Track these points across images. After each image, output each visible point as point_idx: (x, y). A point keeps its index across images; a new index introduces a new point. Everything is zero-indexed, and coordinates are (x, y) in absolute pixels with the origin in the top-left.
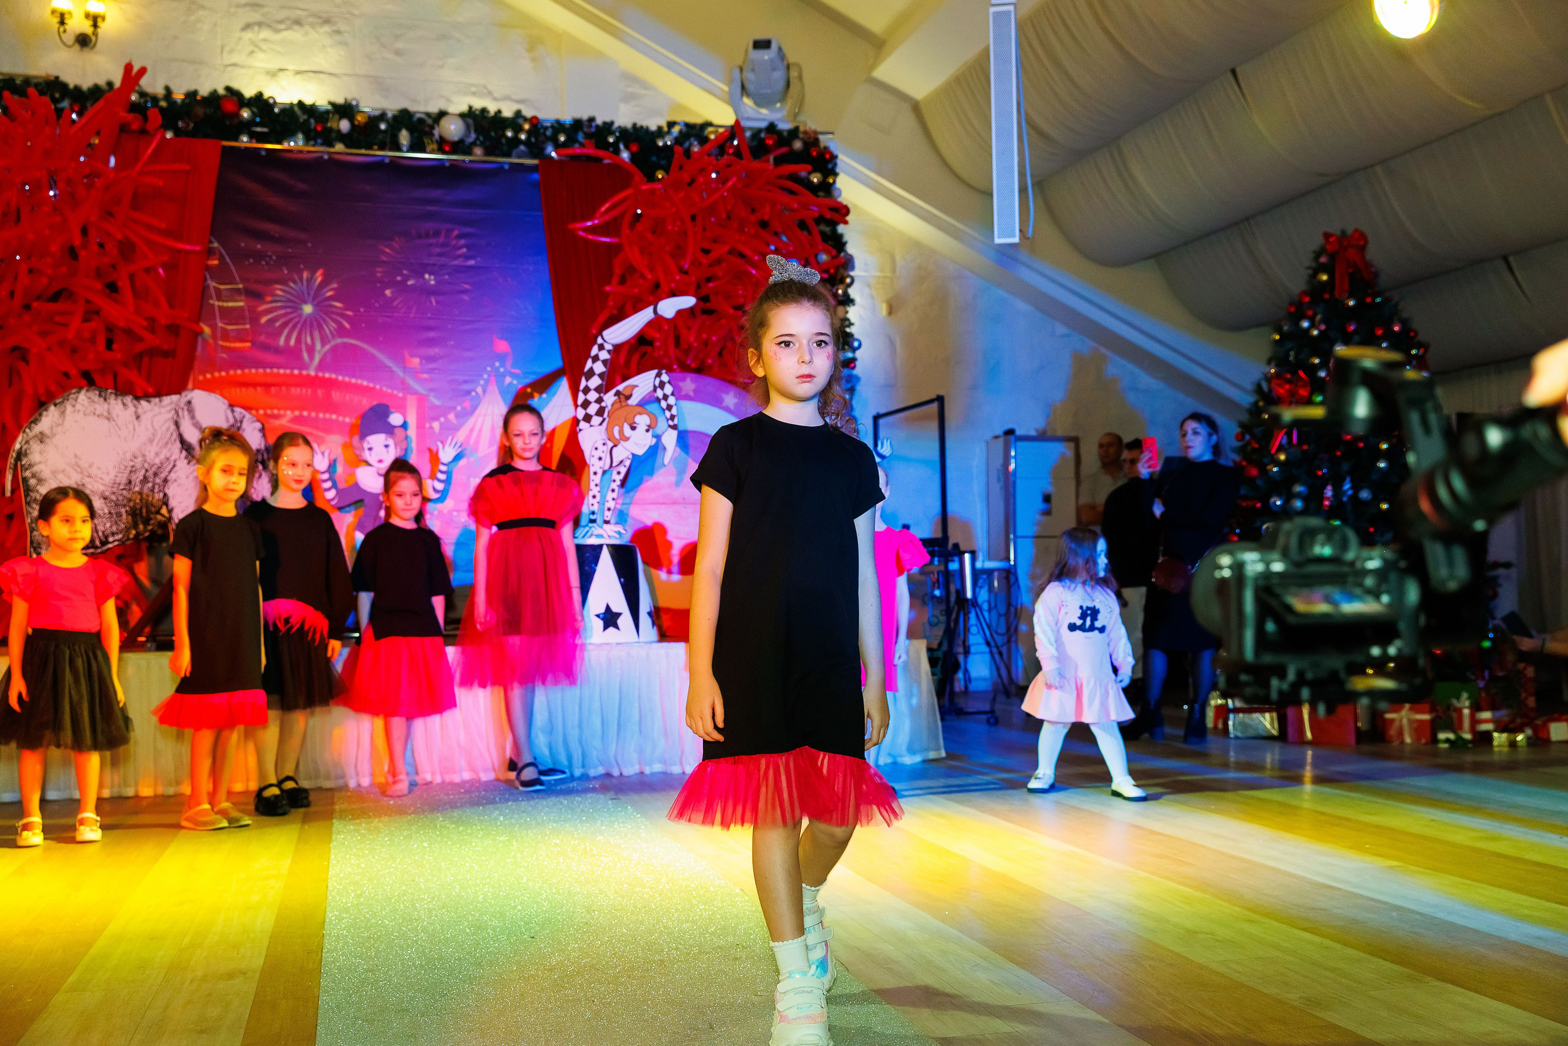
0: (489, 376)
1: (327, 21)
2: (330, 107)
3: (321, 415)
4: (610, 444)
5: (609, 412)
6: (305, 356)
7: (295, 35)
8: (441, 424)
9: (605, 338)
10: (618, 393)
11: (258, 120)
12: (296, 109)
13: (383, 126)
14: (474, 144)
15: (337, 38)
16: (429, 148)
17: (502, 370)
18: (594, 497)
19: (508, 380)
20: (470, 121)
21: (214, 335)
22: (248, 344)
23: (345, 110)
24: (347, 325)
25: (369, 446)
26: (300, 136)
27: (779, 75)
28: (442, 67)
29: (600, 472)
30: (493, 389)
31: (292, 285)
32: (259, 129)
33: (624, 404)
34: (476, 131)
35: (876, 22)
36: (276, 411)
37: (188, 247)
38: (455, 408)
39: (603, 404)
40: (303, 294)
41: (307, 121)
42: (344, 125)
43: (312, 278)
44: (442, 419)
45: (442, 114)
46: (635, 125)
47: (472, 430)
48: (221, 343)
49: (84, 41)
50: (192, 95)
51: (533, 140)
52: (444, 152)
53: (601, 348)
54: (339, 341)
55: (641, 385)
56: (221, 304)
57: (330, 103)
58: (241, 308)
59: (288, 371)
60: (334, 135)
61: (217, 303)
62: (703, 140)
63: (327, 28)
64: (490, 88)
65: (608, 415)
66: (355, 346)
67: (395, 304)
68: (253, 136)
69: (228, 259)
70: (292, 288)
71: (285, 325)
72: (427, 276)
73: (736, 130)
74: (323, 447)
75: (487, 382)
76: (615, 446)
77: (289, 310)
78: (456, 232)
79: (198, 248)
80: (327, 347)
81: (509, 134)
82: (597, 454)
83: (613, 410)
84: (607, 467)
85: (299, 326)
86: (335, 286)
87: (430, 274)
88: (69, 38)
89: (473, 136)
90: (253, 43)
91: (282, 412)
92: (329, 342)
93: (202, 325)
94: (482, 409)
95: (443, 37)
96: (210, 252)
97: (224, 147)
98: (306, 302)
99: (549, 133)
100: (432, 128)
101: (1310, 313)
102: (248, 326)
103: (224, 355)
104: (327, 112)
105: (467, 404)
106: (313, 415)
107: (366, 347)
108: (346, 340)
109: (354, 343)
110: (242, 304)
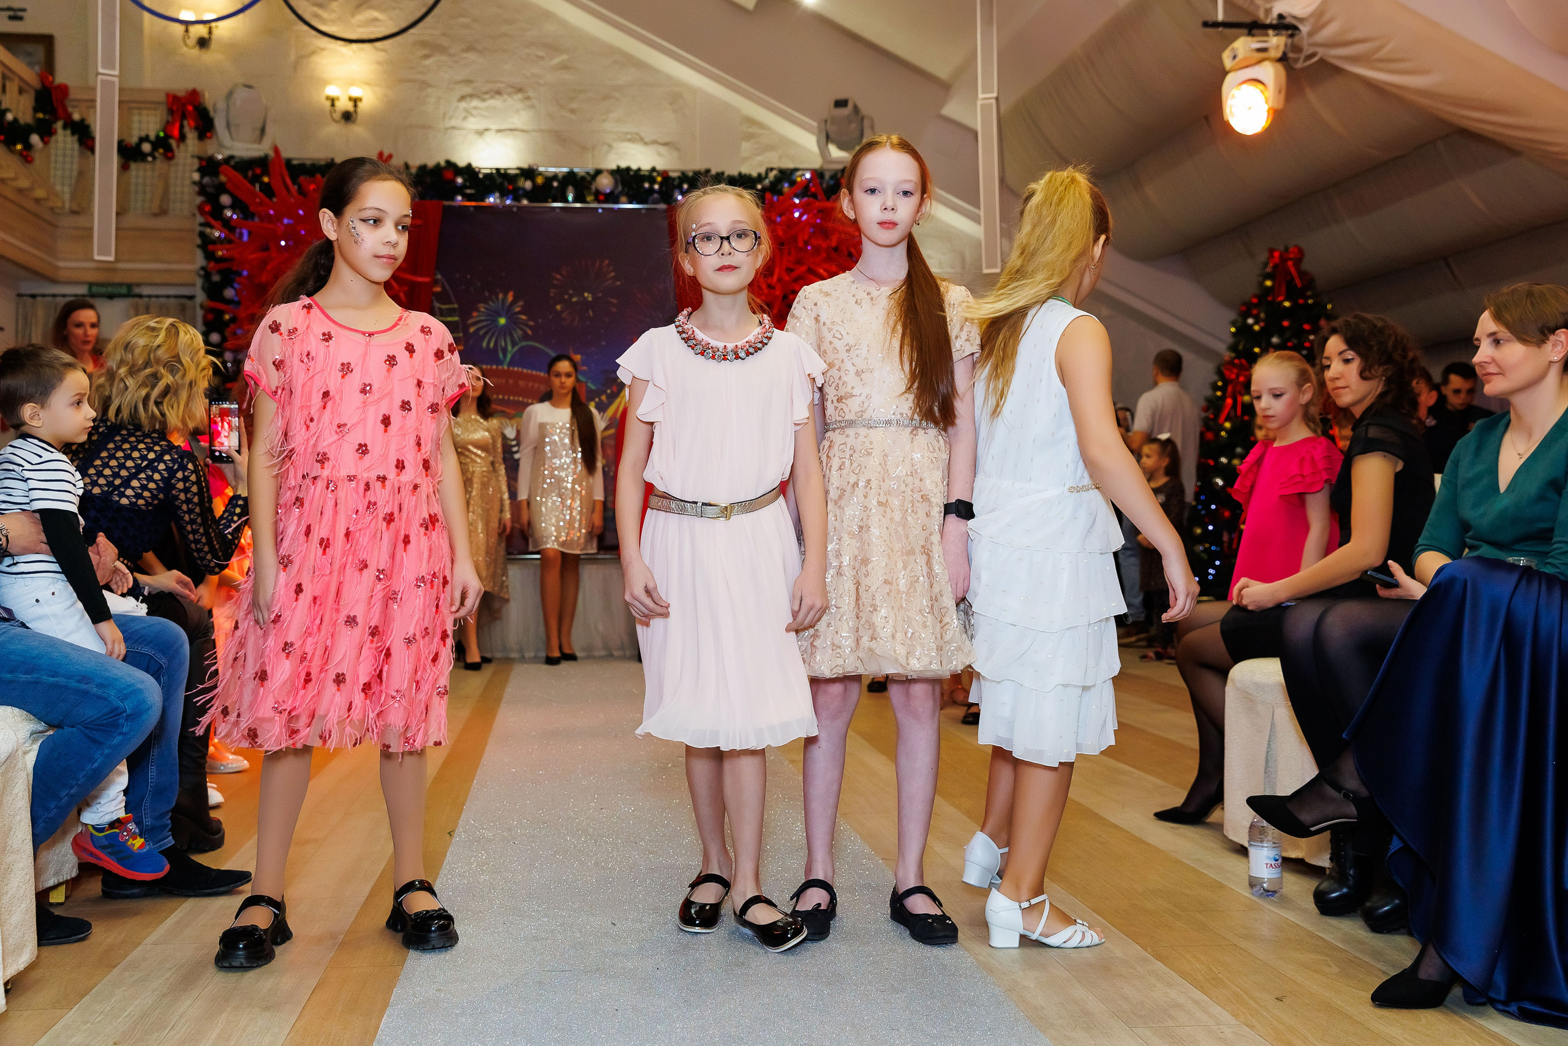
1: (520, 90)
2: (517, 172)
3: (512, 398)
6: (501, 355)
7: (496, 102)
11: (468, 184)
12: (496, 176)
13: (555, 184)
14: (621, 193)
15: (528, 103)
16: (590, 198)
20: (618, 177)
23: (529, 173)
24: (529, 332)
26: (497, 194)
27: (853, 126)
28: (605, 121)
31: (491, 303)
32: (469, 191)
34: (623, 185)
35: (942, 71)
37: (420, 279)
38: (606, 391)
40: (499, 309)
41: (502, 184)
42: (528, 185)
43: (505, 299)
44: (597, 400)
45: (598, 172)
46: (740, 174)
49: (347, 117)
50: (423, 168)
51: (664, 189)
52: (599, 202)
54: (524, 343)
57: (518, 168)
58: (456, 322)
60: (521, 192)
62: (793, 183)
63: (520, 96)
64: (642, 134)
66: (534, 347)
67: (564, 315)
68: (464, 196)
69: (447, 287)
70: (492, 306)
71: (486, 333)
72: (586, 294)
73: (818, 174)
77: (489, 322)
78: (607, 262)
79: (427, 280)
80: (517, 348)
81: (647, 185)
85: (496, 335)
86: (521, 303)
87: (589, 293)
88: (337, 116)
89: (620, 188)
90: (466, 110)
92: (518, 345)
95: (606, 97)
96: (435, 282)
97: (444, 207)
98: (501, 316)
99: (676, 183)
100: (590, 183)
101: (1255, 312)
102: (462, 334)
104: (516, 176)
105: (615, 388)
106: (506, 397)
107: (542, 347)
108: (530, 343)
109: (535, 345)
110: (457, 319)
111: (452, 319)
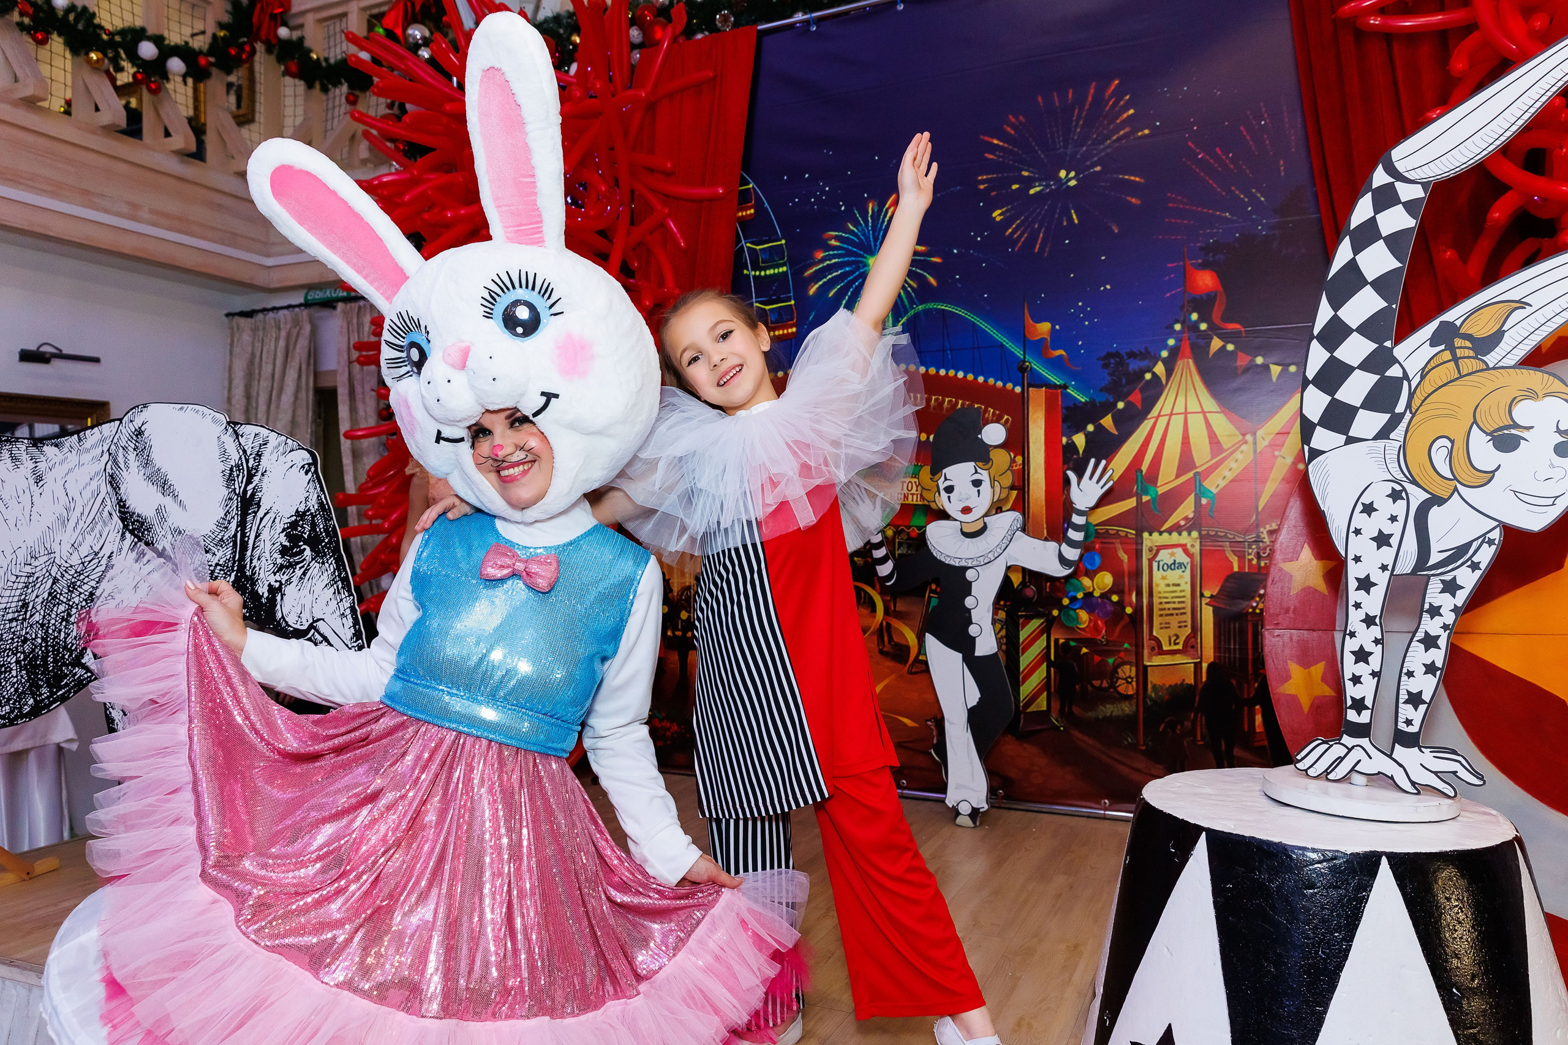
0: (1179, 340)
4: (1418, 496)
5: (1411, 395)
8: (1088, 436)
9: (1400, 167)
10: (1446, 336)
17: (1203, 326)
18: (1362, 656)
19: (1216, 343)
22: (794, 330)
24: (931, 280)
25: (948, 483)
29: (1381, 580)
30: (1186, 367)
31: (851, 227)
33: (1467, 366)
38: (1115, 406)
39: (1394, 371)
40: (867, 238)
43: (880, 211)
44: (1090, 428)
47: (1145, 446)
53: (1385, 199)
54: (921, 308)
55: (1535, 301)
56: (758, 273)
58: (783, 275)
61: (753, 273)
65: (1409, 406)
67: (1008, 231)
69: (766, 205)
70: (852, 233)
72: (1063, 174)
75: (1175, 352)
76: (1437, 500)
78: (1115, 83)
80: (904, 320)
82: (1371, 525)
83: (1427, 387)
84: (1406, 565)
87: (1069, 168)
92: (906, 312)
94: (1164, 404)
96: (744, 198)
97: (759, 31)
98: (869, 252)
102: (793, 302)
105: (1136, 397)
107: (961, 312)
108: (931, 306)
109: (943, 310)
110: (785, 269)
111: (776, 271)
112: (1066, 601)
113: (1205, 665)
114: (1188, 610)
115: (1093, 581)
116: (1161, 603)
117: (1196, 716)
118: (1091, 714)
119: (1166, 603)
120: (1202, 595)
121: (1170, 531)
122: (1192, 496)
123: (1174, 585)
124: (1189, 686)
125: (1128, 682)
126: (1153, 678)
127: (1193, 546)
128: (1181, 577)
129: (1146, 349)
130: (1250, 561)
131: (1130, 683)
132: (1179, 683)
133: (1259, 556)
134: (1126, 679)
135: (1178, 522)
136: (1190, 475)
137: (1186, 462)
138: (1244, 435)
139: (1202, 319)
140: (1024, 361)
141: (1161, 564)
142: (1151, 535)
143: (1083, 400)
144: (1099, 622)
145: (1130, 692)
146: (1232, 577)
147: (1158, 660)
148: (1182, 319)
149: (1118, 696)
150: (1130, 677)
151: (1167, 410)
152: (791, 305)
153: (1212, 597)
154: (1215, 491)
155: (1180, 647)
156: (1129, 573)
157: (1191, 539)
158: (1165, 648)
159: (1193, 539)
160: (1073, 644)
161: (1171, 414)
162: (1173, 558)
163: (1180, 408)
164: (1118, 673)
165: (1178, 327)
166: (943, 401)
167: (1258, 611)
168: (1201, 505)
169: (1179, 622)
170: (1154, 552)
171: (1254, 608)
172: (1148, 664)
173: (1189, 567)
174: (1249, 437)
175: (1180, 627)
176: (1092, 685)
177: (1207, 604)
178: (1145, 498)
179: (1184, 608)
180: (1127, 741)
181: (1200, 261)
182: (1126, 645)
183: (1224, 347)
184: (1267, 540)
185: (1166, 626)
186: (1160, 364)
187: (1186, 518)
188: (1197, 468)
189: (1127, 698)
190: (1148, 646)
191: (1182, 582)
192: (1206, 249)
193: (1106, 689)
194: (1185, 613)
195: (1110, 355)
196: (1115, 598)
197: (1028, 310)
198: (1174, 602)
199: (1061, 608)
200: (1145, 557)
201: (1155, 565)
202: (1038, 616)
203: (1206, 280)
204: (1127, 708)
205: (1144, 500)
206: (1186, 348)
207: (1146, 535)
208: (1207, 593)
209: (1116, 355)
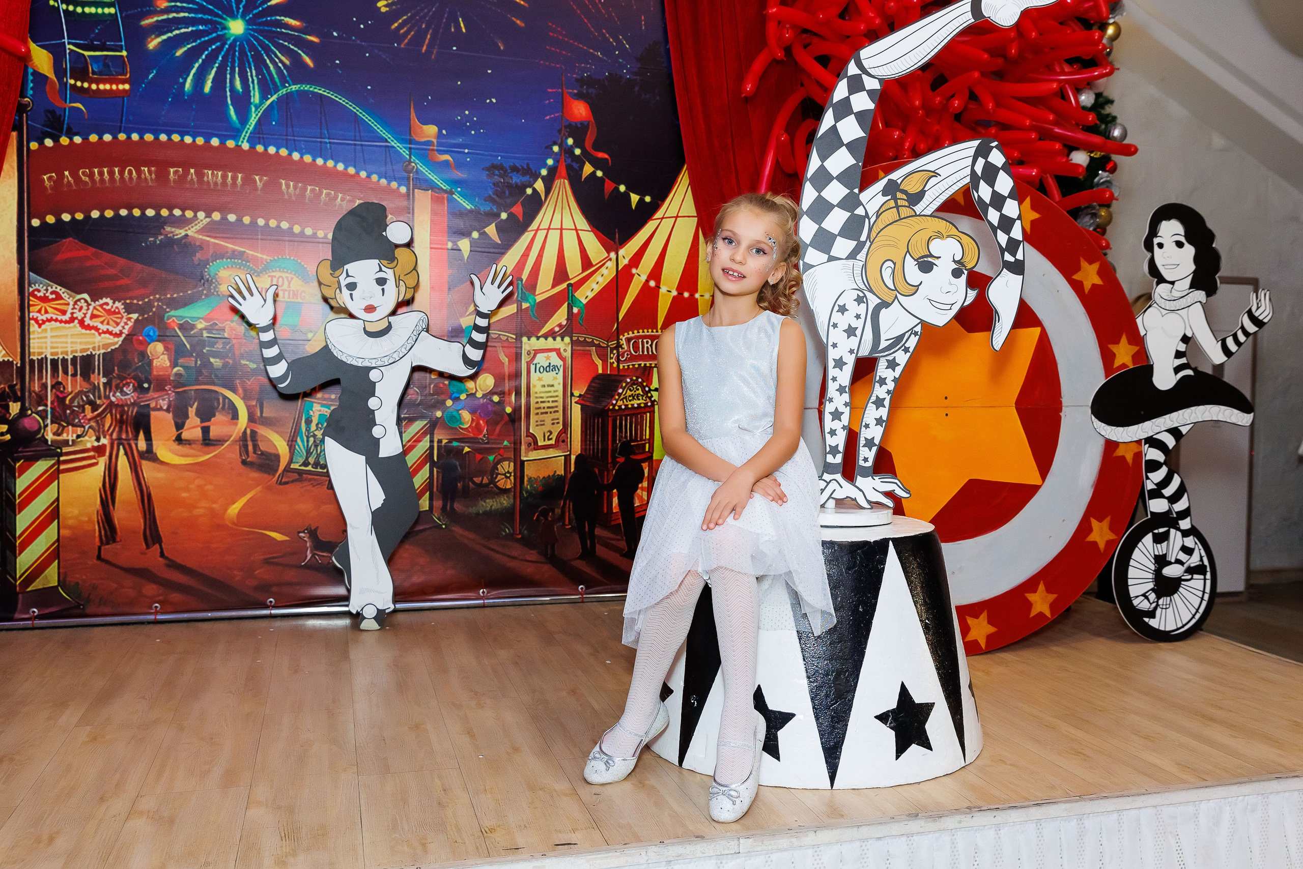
0: (556, 161)
3: (261, 222)
4: (873, 301)
8: (473, 243)
10: (892, 189)
17: (578, 152)
18: (837, 415)
19: (588, 169)
21: (59, 70)
22: (127, 87)
25: (349, 280)
29: (849, 361)
30: (563, 186)
33: (904, 212)
36: (177, 212)
38: (498, 215)
44: (475, 235)
47: (525, 255)
48: (72, 82)
54: (294, 88)
55: (943, 173)
56: (71, 8)
58: (111, 19)
59: (200, 141)
61: (64, 7)
74: (264, 282)
75: (553, 171)
80: (275, 97)
82: (844, 321)
83: (880, 224)
84: (865, 350)
91: (189, 214)
92: (277, 90)
93: (33, 46)
94: (543, 219)
102: (124, 53)
103: (79, 105)
105: (518, 210)
106: (247, 220)
107: (343, 101)
108: (307, 88)
109: (321, 94)
110: (112, 10)
111: (100, 11)
112: (449, 403)
113: (573, 457)
114: (561, 409)
115: (475, 383)
116: (537, 402)
117: (565, 504)
118: (473, 510)
119: (542, 402)
120: (572, 395)
121: (546, 336)
122: (566, 305)
123: (548, 386)
124: (560, 477)
125: (506, 477)
126: (529, 472)
127: (565, 350)
128: (555, 378)
129: (528, 164)
130: (612, 364)
131: (509, 478)
132: (551, 475)
133: (618, 361)
134: (505, 475)
135: (553, 329)
136: (564, 285)
137: (561, 274)
138: (608, 253)
139: (577, 144)
140: (410, 162)
141: (538, 366)
142: (529, 340)
143: (468, 208)
144: (481, 422)
145: (509, 486)
146: (598, 377)
147: (534, 455)
148: (559, 141)
149: (497, 491)
150: (508, 472)
151: (545, 225)
152: (122, 56)
153: (580, 396)
154: (584, 301)
155: (553, 442)
156: (509, 376)
157: (564, 345)
158: (540, 444)
159: (565, 344)
160: (455, 444)
161: (549, 229)
162: (548, 361)
163: (556, 224)
164: (497, 469)
165: (556, 149)
166: (321, 193)
167: (617, 408)
168: (573, 313)
169: (553, 420)
170: (532, 355)
171: (614, 405)
172: (525, 459)
173: (561, 370)
174: (613, 255)
175: (553, 424)
176: (474, 482)
177: (576, 403)
178: (525, 305)
179: (557, 407)
180: (505, 531)
181: (575, 91)
182: (506, 443)
183: (594, 173)
184: (625, 346)
185: (542, 424)
186: (540, 180)
187: (560, 325)
188: (569, 280)
189: (505, 491)
190: (525, 443)
191: (555, 383)
192: (581, 81)
193: (487, 485)
194: (557, 411)
195: (494, 167)
196: (496, 399)
197: (414, 107)
198: (549, 402)
199: (444, 409)
200: (525, 359)
201: (532, 367)
202: (422, 417)
203: (580, 110)
204: (505, 502)
205: (523, 308)
206: (563, 170)
207: (525, 339)
208: (577, 393)
209: (500, 167)
